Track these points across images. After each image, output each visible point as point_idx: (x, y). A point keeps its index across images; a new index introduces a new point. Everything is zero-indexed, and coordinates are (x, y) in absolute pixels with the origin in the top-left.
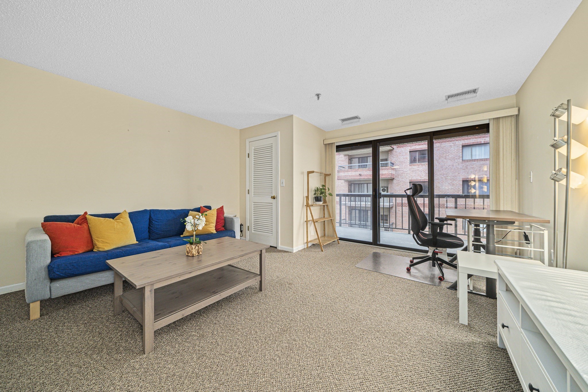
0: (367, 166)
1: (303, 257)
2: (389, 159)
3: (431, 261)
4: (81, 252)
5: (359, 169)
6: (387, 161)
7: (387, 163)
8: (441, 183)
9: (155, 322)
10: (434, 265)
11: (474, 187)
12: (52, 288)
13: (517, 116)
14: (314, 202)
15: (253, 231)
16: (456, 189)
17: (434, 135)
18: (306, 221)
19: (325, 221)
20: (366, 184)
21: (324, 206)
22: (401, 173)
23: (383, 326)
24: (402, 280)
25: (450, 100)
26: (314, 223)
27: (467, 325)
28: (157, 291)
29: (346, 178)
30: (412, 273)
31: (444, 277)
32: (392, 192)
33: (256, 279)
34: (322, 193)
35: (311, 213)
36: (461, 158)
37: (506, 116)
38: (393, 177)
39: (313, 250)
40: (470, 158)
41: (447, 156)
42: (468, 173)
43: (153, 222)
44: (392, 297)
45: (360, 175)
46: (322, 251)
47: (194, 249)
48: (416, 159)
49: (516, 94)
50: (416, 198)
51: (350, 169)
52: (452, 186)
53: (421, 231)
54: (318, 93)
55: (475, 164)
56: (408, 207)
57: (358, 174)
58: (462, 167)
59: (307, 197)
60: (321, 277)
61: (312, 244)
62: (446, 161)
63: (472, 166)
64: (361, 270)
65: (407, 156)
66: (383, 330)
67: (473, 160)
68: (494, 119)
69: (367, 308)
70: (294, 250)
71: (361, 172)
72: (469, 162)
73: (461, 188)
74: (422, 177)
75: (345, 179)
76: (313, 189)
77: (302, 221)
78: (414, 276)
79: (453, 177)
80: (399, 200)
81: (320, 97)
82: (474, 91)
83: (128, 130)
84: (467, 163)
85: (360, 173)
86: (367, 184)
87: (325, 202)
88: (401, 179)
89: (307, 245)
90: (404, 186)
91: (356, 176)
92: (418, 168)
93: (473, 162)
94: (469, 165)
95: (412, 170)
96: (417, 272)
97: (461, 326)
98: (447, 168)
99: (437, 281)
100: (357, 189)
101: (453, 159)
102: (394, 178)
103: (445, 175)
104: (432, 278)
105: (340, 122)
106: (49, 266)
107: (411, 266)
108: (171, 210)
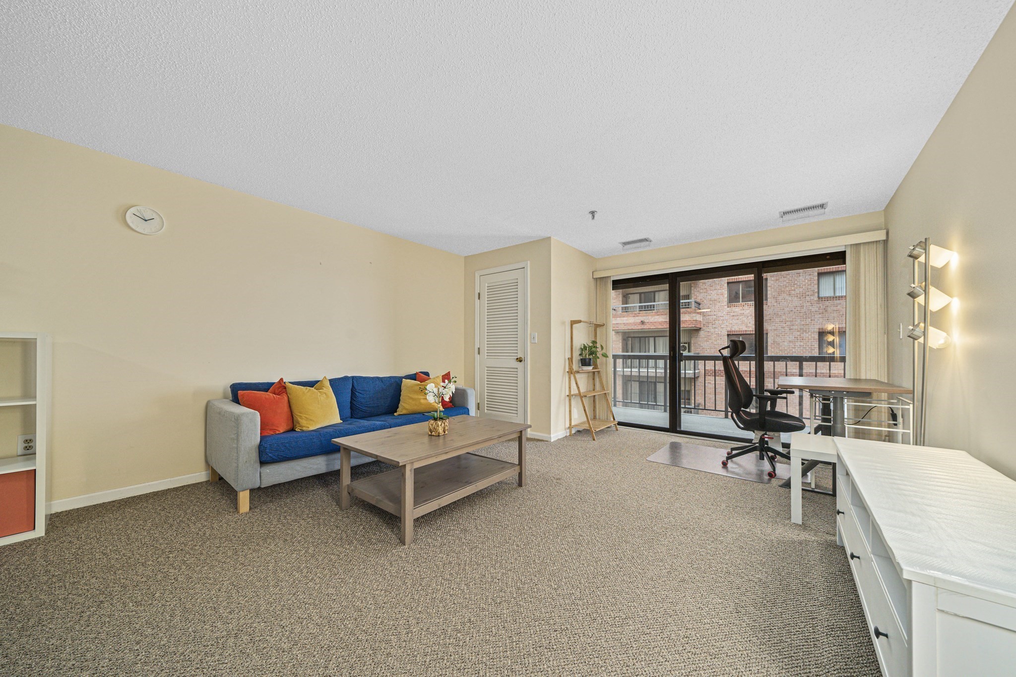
0: (654, 307)
1: (568, 447)
2: (693, 295)
3: (758, 452)
4: (282, 431)
5: (641, 312)
6: (689, 299)
7: (688, 302)
8: (782, 336)
9: (414, 509)
10: (762, 458)
11: (832, 344)
12: (262, 475)
13: (886, 242)
14: (579, 367)
15: (486, 411)
16: (808, 346)
17: (763, 268)
18: (568, 396)
19: (595, 396)
20: (653, 338)
21: (594, 373)
22: (712, 319)
23: (692, 524)
24: (716, 476)
25: (787, 217)
26: (581, 397)
27: (801, 524)
28: (417, 472)
29: (618, 327)
30: (729, 469)
31: (776, 472)
32: (697, 352)
33: (515, 470)
34: (591, 353)
35: (576, 383)
36: (816, 295)
37: (869, 242)
38: (698, 326)
39: (579, 438)
40: (832, 295)
41: (792, 290)
42: (828, 319)
43: (357, 393)
44: (701, 495)
45: (643, 323)
46: (594, 440)
47: (440, 426)
48: (739, 294)
49: (884, 210)
50: (736, 362)
51: (624, 312)
52: (801, 342)
53: (742, 409)
54: (593, 210)
55: (840, 304)
56: (724, 377)
57: (639, 321)
58: (817, 309)
59: (571, 360)
60: (599, 472)
61: (576, 430)
62: (790, 298)
63: (835, 308)
64: (655, 464)
65: (723, 291)
66: (692, 527)
67: (836, 297)
68: (851, 245)
69: (669, 506)
70: (552, 439)
71: (645, 318)
72: (830, 300)
73: (817, 346)
74: (749, 327)
75: (617, 329)
76: (579, 347)
77: (563, 396)
78: (733, 473)
79: (802, 327)
80: (710, 364)
81: (596, 216)
82: (822, 206)
83: (320, 264)
84: (827, 303)
85: (642, 319)
86: (655, 337)
87: (596, 367)
88: (712, 330)
89: (571, 432)
90: (718, 342)
91: (635, 324)
92: (742, 312)
93: (836, 300)
94: (831, 306)
95: (732, 314)
96: (737, 466)
97: (793, 525)
98: (792, 311)
99: (766, 477)
100: (637, 345)
101: (803, 296)
102: (700, 328)
103: (788, 323)
104: (760, 474)
105: (621, 246)
106: (260, 446)
107: (728, 458)
108: (378, 378)
